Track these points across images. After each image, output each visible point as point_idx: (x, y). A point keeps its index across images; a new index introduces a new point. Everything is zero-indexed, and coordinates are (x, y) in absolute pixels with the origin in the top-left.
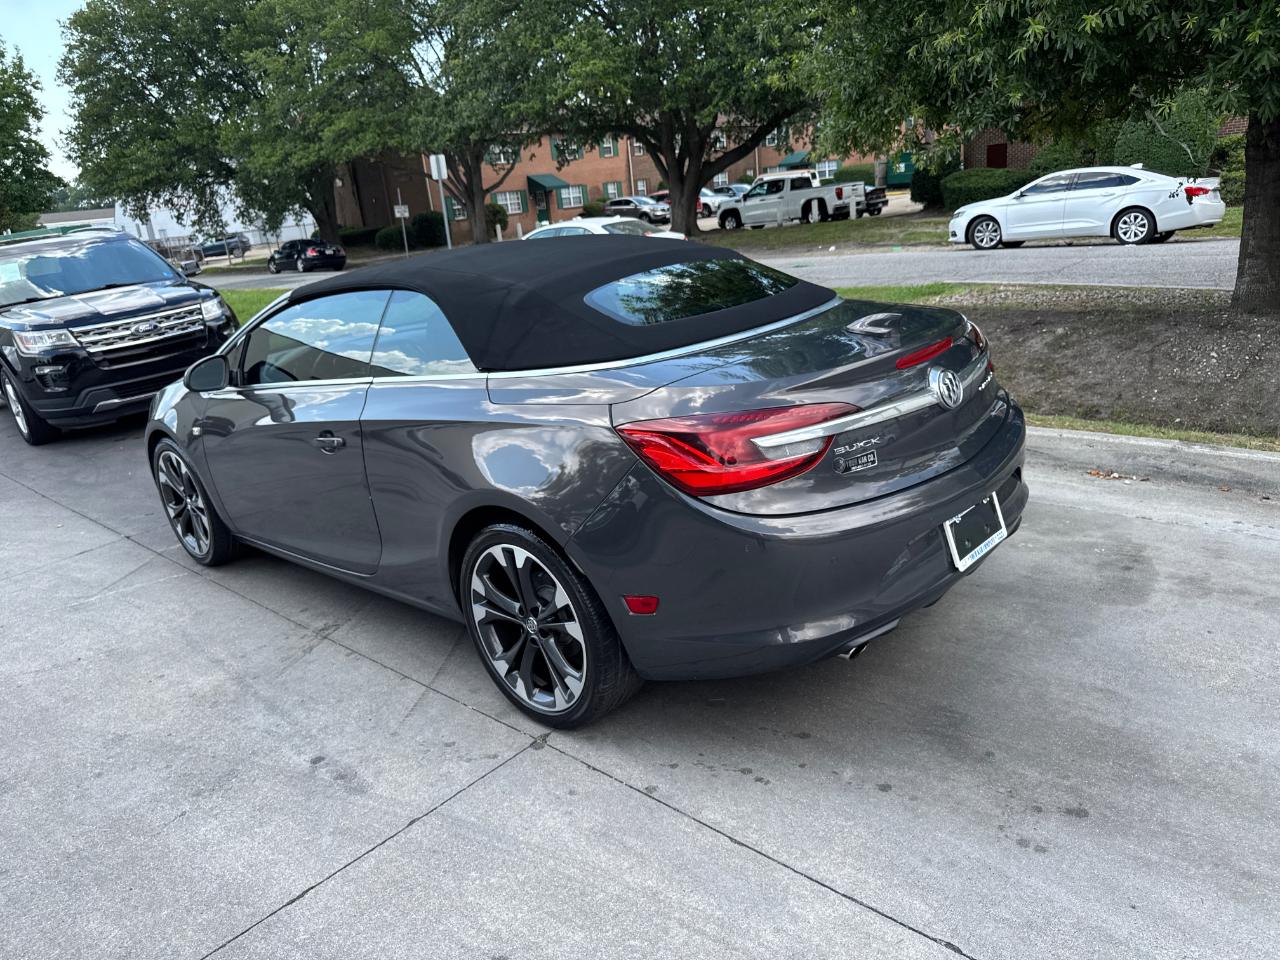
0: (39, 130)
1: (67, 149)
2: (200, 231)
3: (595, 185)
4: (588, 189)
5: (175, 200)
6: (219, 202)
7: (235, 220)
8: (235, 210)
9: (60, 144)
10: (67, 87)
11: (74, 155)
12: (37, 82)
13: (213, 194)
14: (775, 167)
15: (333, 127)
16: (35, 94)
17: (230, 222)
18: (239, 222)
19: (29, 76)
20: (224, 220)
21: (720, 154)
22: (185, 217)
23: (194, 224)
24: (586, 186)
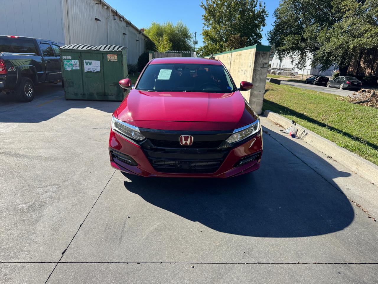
0: (263, 30)
1: (267, 37)
2: (298, 67)
5: (293, 56)
6: (307, 59)
7: (309, 65)
8: (310, 62)
9: (267, 34)
10: (275, 18)
11: (269, 39)
12: (267, 14)
13: (306, 55)
16: (265, 18)
17: (308, 66)
18: (311, 66)
19: (265, 12)
20: (306, 64)
22: (294, 62)
23: (296, 64)
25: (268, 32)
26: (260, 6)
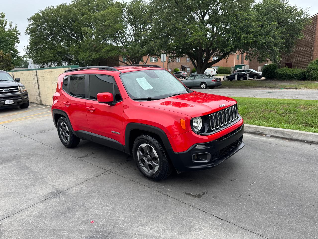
0: (17, 46)
1: (26, 51)
5: (52, 66)
10: (28, 35)
12: (20, 33)
15: (106, 49)
16: (18, 37)
19: (17, 31)
21: (211, 62)
25: (25, 47)
26: (11, 26)
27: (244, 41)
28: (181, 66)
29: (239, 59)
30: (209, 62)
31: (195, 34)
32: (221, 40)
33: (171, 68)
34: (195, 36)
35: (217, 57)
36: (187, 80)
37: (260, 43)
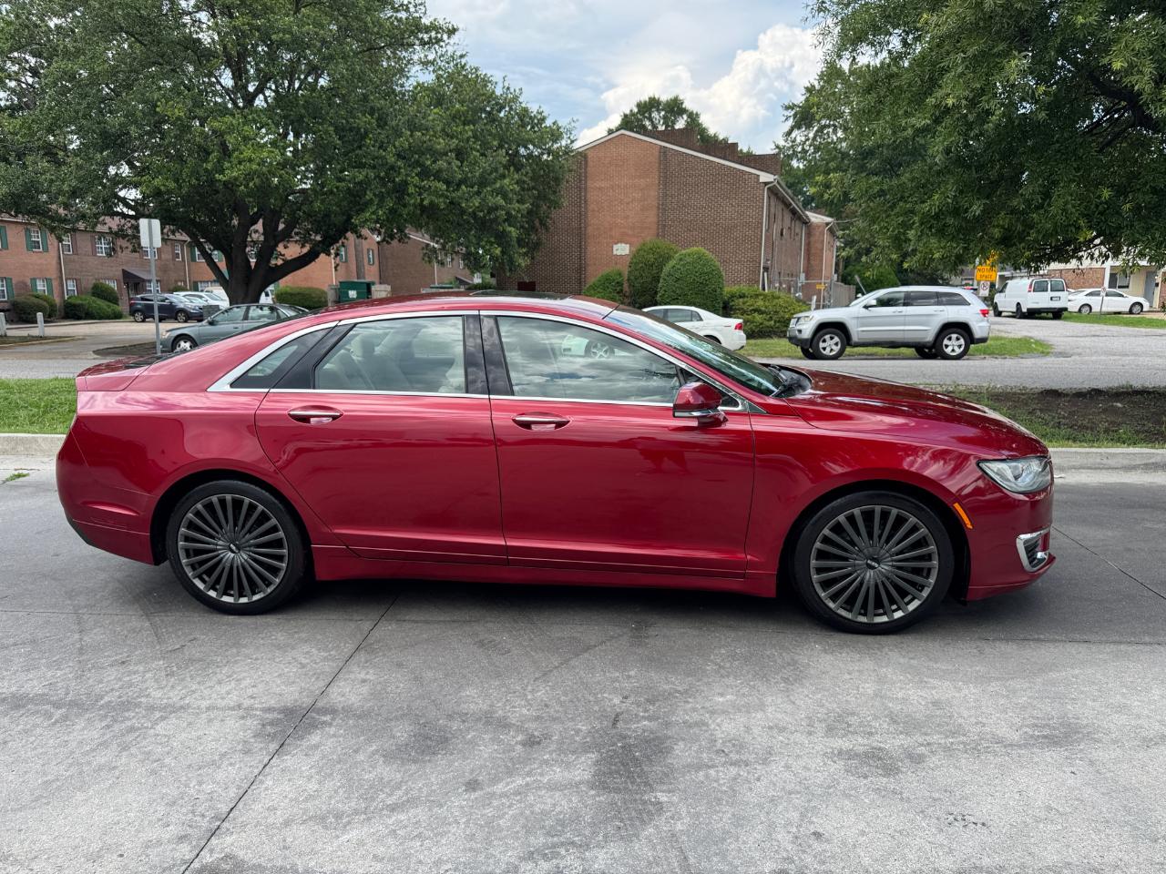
3: (21, 279)
4: (13, 282)
14: (207, 282)
21: (280, 262)
24: (11, 279)
27: (418, 198)
28: (120, 273)
29: (346, 261)
30: (273, 262)
31: (247, 153)
32: (337, 188)
33: (77, 277)
34: (250, 160)
35: (303, 246)
36: (211, 323)
37: (471, 210)
